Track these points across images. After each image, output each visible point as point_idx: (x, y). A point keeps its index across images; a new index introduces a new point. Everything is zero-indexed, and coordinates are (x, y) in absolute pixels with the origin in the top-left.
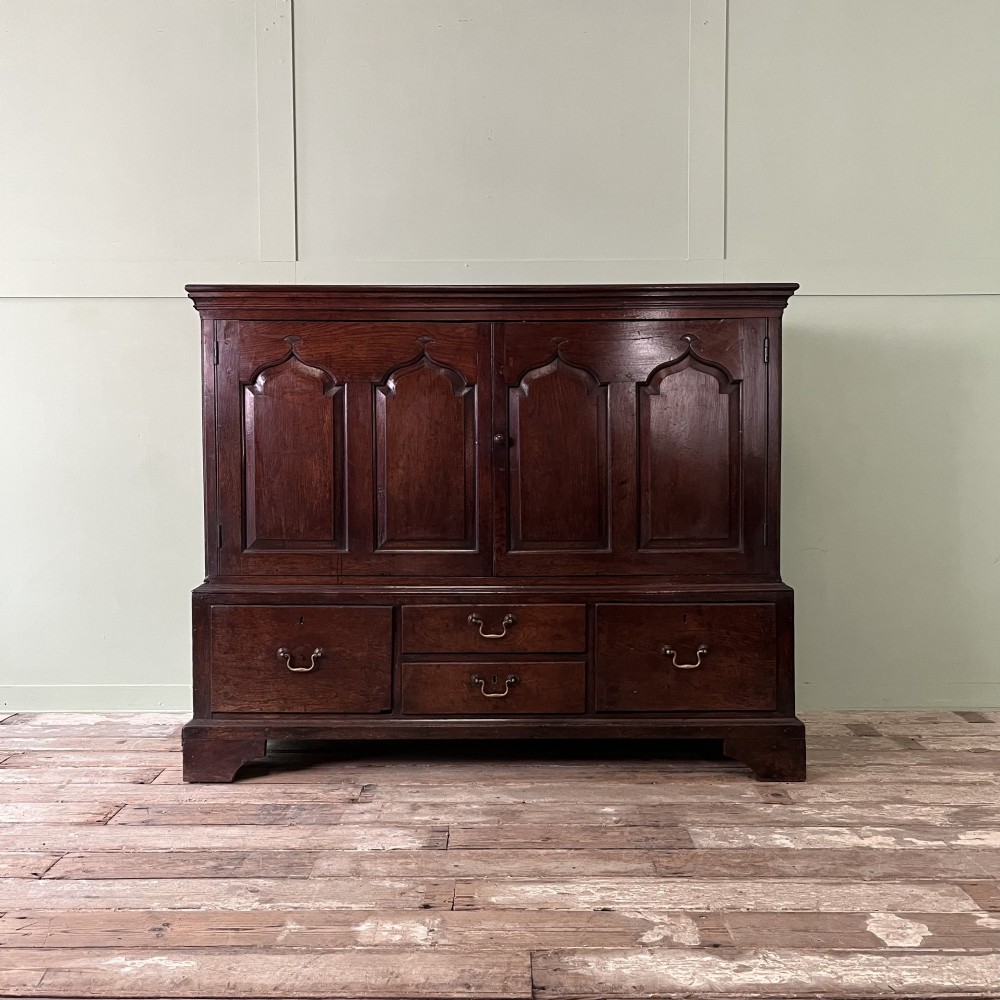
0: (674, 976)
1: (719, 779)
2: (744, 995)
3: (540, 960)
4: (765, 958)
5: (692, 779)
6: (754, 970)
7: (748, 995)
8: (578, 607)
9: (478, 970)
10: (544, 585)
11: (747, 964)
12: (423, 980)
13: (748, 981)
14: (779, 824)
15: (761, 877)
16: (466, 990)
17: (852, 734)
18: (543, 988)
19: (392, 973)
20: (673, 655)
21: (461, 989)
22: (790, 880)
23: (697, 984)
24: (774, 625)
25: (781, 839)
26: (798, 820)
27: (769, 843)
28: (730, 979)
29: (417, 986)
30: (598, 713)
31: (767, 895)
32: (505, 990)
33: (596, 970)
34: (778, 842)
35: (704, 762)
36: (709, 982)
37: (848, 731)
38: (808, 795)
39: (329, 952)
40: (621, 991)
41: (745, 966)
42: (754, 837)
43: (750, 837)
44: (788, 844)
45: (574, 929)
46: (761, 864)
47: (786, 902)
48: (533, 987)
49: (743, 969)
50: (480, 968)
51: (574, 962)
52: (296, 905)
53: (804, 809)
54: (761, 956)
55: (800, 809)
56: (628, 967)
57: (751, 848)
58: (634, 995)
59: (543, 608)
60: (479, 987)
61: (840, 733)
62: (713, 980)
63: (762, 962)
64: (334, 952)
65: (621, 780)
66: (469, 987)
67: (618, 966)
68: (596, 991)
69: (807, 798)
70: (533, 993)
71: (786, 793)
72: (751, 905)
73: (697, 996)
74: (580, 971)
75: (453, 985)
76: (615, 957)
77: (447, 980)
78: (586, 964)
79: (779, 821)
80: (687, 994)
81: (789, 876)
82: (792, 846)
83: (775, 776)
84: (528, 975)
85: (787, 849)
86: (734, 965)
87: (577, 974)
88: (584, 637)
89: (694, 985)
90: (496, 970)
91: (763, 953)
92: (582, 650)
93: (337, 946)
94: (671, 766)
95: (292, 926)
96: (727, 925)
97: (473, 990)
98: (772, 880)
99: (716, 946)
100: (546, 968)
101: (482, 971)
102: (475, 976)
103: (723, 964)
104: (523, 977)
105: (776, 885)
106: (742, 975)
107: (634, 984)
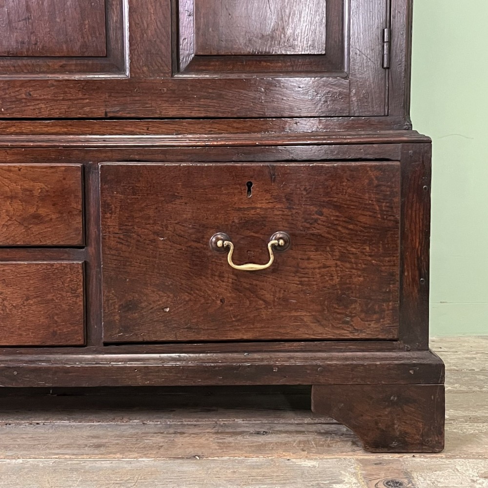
1: (305, 447)
5: (260, 449)
8: (67, 169)
10: (17, 134)
20: (227, 248)
24: (397, 199)
30: (106, 344)
35: (290, 414)
59: (9, 170)
65: (145, 450)
83: (394, 444)
88: (79, 219)
92: (78, 241)
94: (239, 421)
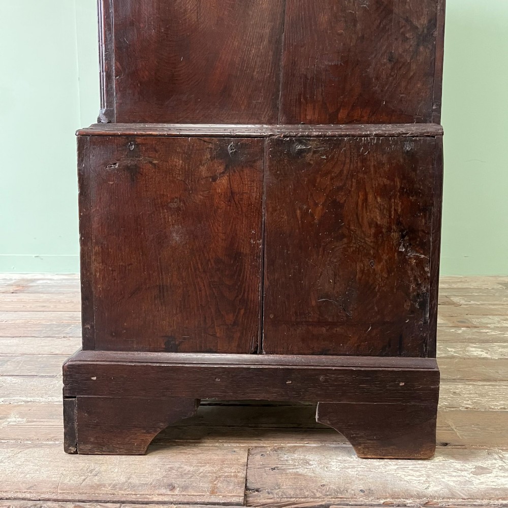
0: (406, 479)
2: (492, 502)
3: (258, 457)
4: (501, 459)
6: (495, 472)
7: (496, 502)
9: (187, 468)
11: (485, 466)
12: (123, 479)
13: (493, 485)
14: (471, 341)
15: (471, 380)
16: (169, 493)
17: (504, 288)
18: (257, 490)
19: (91, 471)
21: (163, 491)
22: (497, 383)
23: (433, 489)
25: (476, 351)
26: (486, 338)
27: (467, 354)
28: (471, 482)
29: (114, 486)
31: (481, 395)
32: (213, 492)
33: (318, 470)
34: (475, 353)
36: (447, 486)
37: (501, 286)
38: (486, 322)
39: (36, 446)
40: (348, 495)
41: (482, 468)
42: (453, 350)
43: (450, 349)
44: (484, 355)
45: (295, 425)
46: (466, 369)
47: (502, 402)
48: (247, 488)
49: (480, 471)
50: (191, 465)
51: (293, 460)
52: (29, 399)
53: (487, 331)
54: (496, 456)
55: (484, 331)
56: (354, 467)
57: (453, 357)
58: (361, 500)
60: (185, 488)
61: (495, 287)
62: (452, 484)
63: (500, 463)
64: (40, 446)
66: (173, 488)
67: (342, 465)
68: (318, 495)
69: (487, 324)
70: (245, 495)
71: (469, 321)
72: (468, 404)
73: (437, 504)
74: (300, 471)
75: (155, 486)
76: (338, 455)
77: (150, 480)
78: (307, 462)
79: (469, 339)
80: (425, 500)
81: (495, 380)
82: (489, 357)
84: (242, 475)
85: (484, 358)
86: (470, 466)
87: (297, 474)
89: (430, 489)
90: (208, 468)
91: (497, 453)
93: (48, 440)
95: (13, 419)
96: (450, 423)
97: (177, 492)
98: (481, 383)
99: (446, 444)
100: (263, 466)
101: (192, 469)
102: (182, 475)
103: (457, 464)
104: (236, 476)
105: (487, 387)
106: (483, 478)
107: (361, 487)
